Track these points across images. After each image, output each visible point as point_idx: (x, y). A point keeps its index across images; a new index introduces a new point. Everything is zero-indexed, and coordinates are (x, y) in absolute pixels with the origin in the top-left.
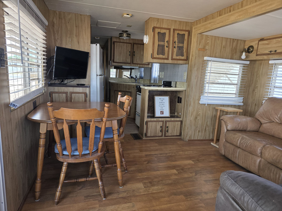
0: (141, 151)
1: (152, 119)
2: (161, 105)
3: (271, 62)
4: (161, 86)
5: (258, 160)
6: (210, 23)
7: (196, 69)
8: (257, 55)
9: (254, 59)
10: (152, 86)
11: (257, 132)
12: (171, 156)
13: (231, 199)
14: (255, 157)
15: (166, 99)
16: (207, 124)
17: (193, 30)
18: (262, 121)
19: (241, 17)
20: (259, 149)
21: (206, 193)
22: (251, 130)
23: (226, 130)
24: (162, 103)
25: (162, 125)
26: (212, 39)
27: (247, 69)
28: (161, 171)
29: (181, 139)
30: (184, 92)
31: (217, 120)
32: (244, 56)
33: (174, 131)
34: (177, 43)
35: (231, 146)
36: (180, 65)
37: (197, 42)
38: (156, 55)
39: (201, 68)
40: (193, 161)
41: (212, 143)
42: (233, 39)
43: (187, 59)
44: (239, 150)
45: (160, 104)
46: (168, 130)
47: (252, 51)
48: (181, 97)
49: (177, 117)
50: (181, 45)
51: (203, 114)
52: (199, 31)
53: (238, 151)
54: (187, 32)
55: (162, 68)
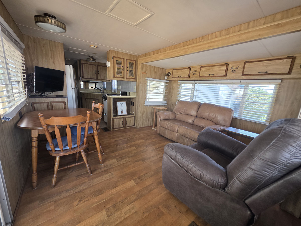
0: (111, 139)
1: (116, 117)
3: (179, 82)
4: (120, 95)
5: (177, 135)
6: (148, 58)
7: (141, 84)
8: (172, 78)
9: (171, 80)
10: (113, 95)
11: (175, 119)
12: (130, 139)
13: (170, 158)
14: (175, 133)
15: (124, 104)
16: (149, 117)
17: (138, 61)
18: (177, 113)
19: (165, 57)
20: (177, 128)
21: (153, 157)
22: (172, 118)
23: (160, 120)
24: (122, 106)
25: (123, 120)
26: (149, 67)
27: (168, 85)
28: (126, 150)
29: (135, 128)
30: (135, 98)
31: (155, 115)
32: (166, 78)
34: (129, 68)
35: (163, 128)
36: (131, 82)
37: (141, 68)
38: (116, 75)
39: (144, 84)
40: (144, 140)
41: (152, 128)
42: (160, 68)
43: (136, 78)
44: (167, 130)
46: (127, 123)
47: (170, 75)
48: (133, 102)
49: (132, 114)
50: (131, 69)
51: (147, 111)
52: (142, 62)
53: (167, 131)
54: (135, 62)
55: (119, 83)
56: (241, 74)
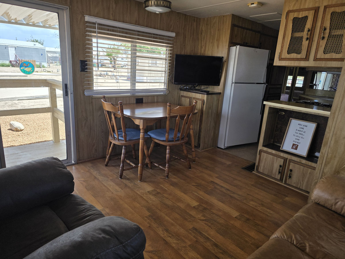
2: (298, 135)
24: (301, 132)
25: (282, 165)
33: (302, 181)
34: (328, 31)
38: (284, 55)
45: (297, 133)
46: (290, 174)
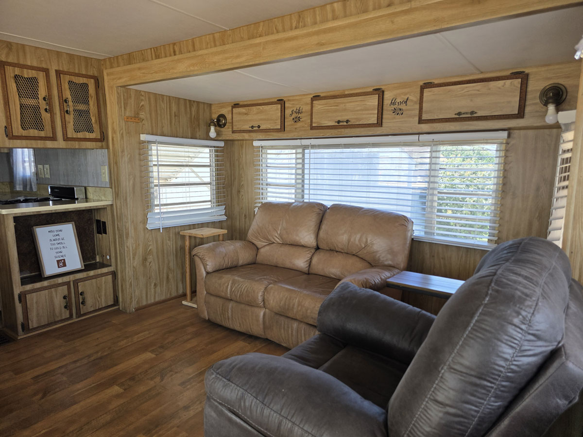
1: (38, 285)
2: (57, 246)
3: (256, 143)
4: (48, 199)
5: (262, 314)
6: (139, 69)
7: (126, 159)
8: (233, 132)
9: (231, 138)
11: (254, 263)
12: (101, 358)
14: (256, 309)
15: (68, 230)
16: (169, 268)
17: (106, 77)
18: (259, 244)
20: (260, 294)
21: (186, 408)
22: (245, 263)
23: (204, 274)
25: (66, 293)
26: (149, 99)
27: (223, 156)
28: (82, 403)
29: (118, 312)
30: (109, 209)
31: (187, 256)
32: (213, 133)
33: (99, 297)
34: (70, 103)
35: (218, 300)
36: (89, 151)
37: (119, 102)
39: (137, 157)
40: (152, 352)
41: (184, 303)
42: (190, 101)
43: (103, 138)
44: (231, 305)
45: (54, 244)
46: (84, 299)
47: (225, 125)
48: (103, 220)
49: (103, 265)
50: (82, 107)
51: (157, 248)
52: (118, 81)
53: (230, 307)
54: (92, 81)
55: (40, 157)
56: (417, 119)
